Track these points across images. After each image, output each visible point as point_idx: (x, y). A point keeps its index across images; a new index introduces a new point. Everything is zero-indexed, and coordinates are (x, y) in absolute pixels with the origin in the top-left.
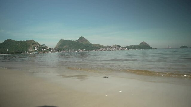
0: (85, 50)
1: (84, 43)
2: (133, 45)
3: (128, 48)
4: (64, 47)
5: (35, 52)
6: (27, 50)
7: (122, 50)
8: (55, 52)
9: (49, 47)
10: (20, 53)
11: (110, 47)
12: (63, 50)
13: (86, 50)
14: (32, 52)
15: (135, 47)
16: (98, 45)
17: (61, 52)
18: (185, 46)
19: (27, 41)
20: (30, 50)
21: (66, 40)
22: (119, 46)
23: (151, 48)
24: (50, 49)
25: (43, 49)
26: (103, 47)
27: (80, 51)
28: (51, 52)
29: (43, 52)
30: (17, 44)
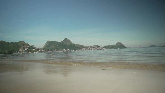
0: (68, 50)
1: (68, 44)
2: (110, 45)
3: (106, 47)
4: (51, 47)
5: (25, 52)
6: (18, 50)
7: (101, 49)
8: (43, 52)
9: (37, 48)
10: (12, 53)
11: (90, 47)
12: (49, 50)
13: (70, 50)
14: (22, 52)
15: (112, 47)
16: (81, 45)
17: (48, 52)
18: (154, 45)
19: (18, 42)
20: (20, 50)
21: (52, 41)
22: (98, 46)
23: (125, 47)
24: (38, 49)
25: (32, 49)
26: (84, 47)
27: (65, 50)
28: (40, 52)
29: (32, 52)
30: (9, 45)
